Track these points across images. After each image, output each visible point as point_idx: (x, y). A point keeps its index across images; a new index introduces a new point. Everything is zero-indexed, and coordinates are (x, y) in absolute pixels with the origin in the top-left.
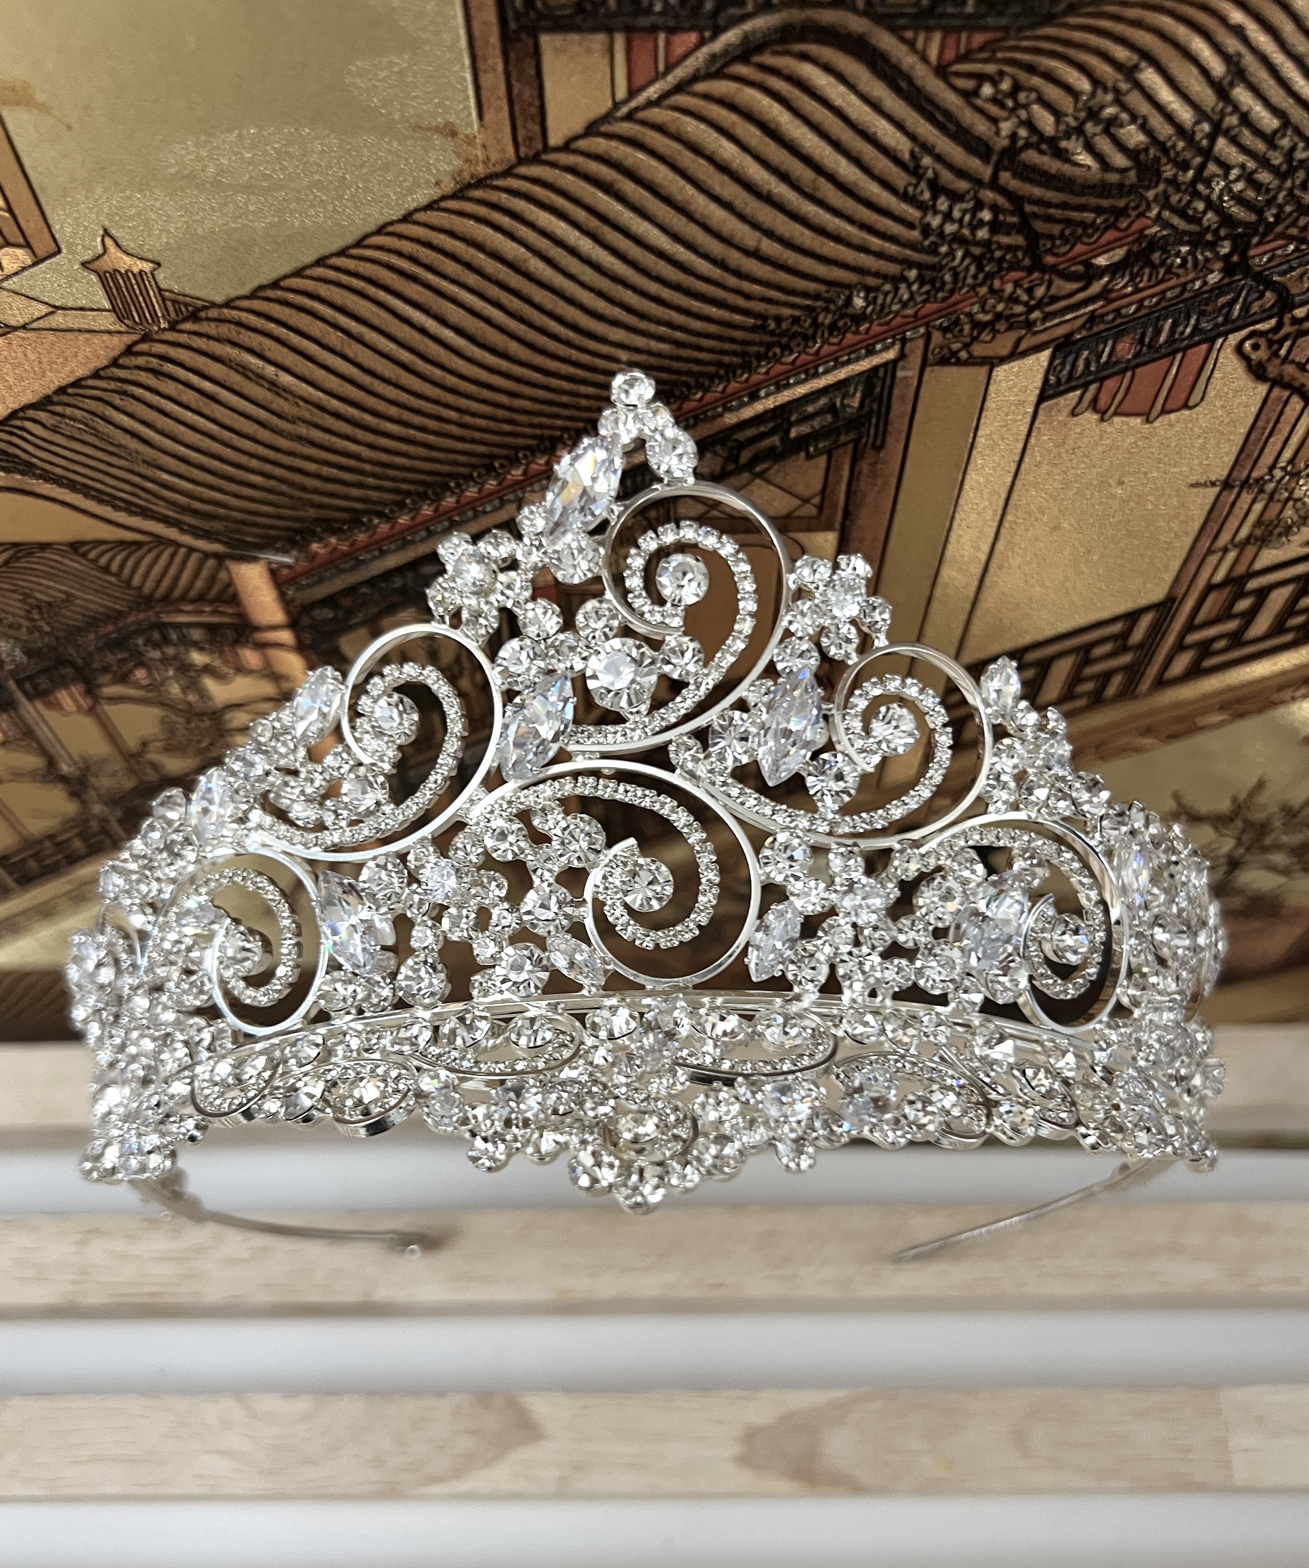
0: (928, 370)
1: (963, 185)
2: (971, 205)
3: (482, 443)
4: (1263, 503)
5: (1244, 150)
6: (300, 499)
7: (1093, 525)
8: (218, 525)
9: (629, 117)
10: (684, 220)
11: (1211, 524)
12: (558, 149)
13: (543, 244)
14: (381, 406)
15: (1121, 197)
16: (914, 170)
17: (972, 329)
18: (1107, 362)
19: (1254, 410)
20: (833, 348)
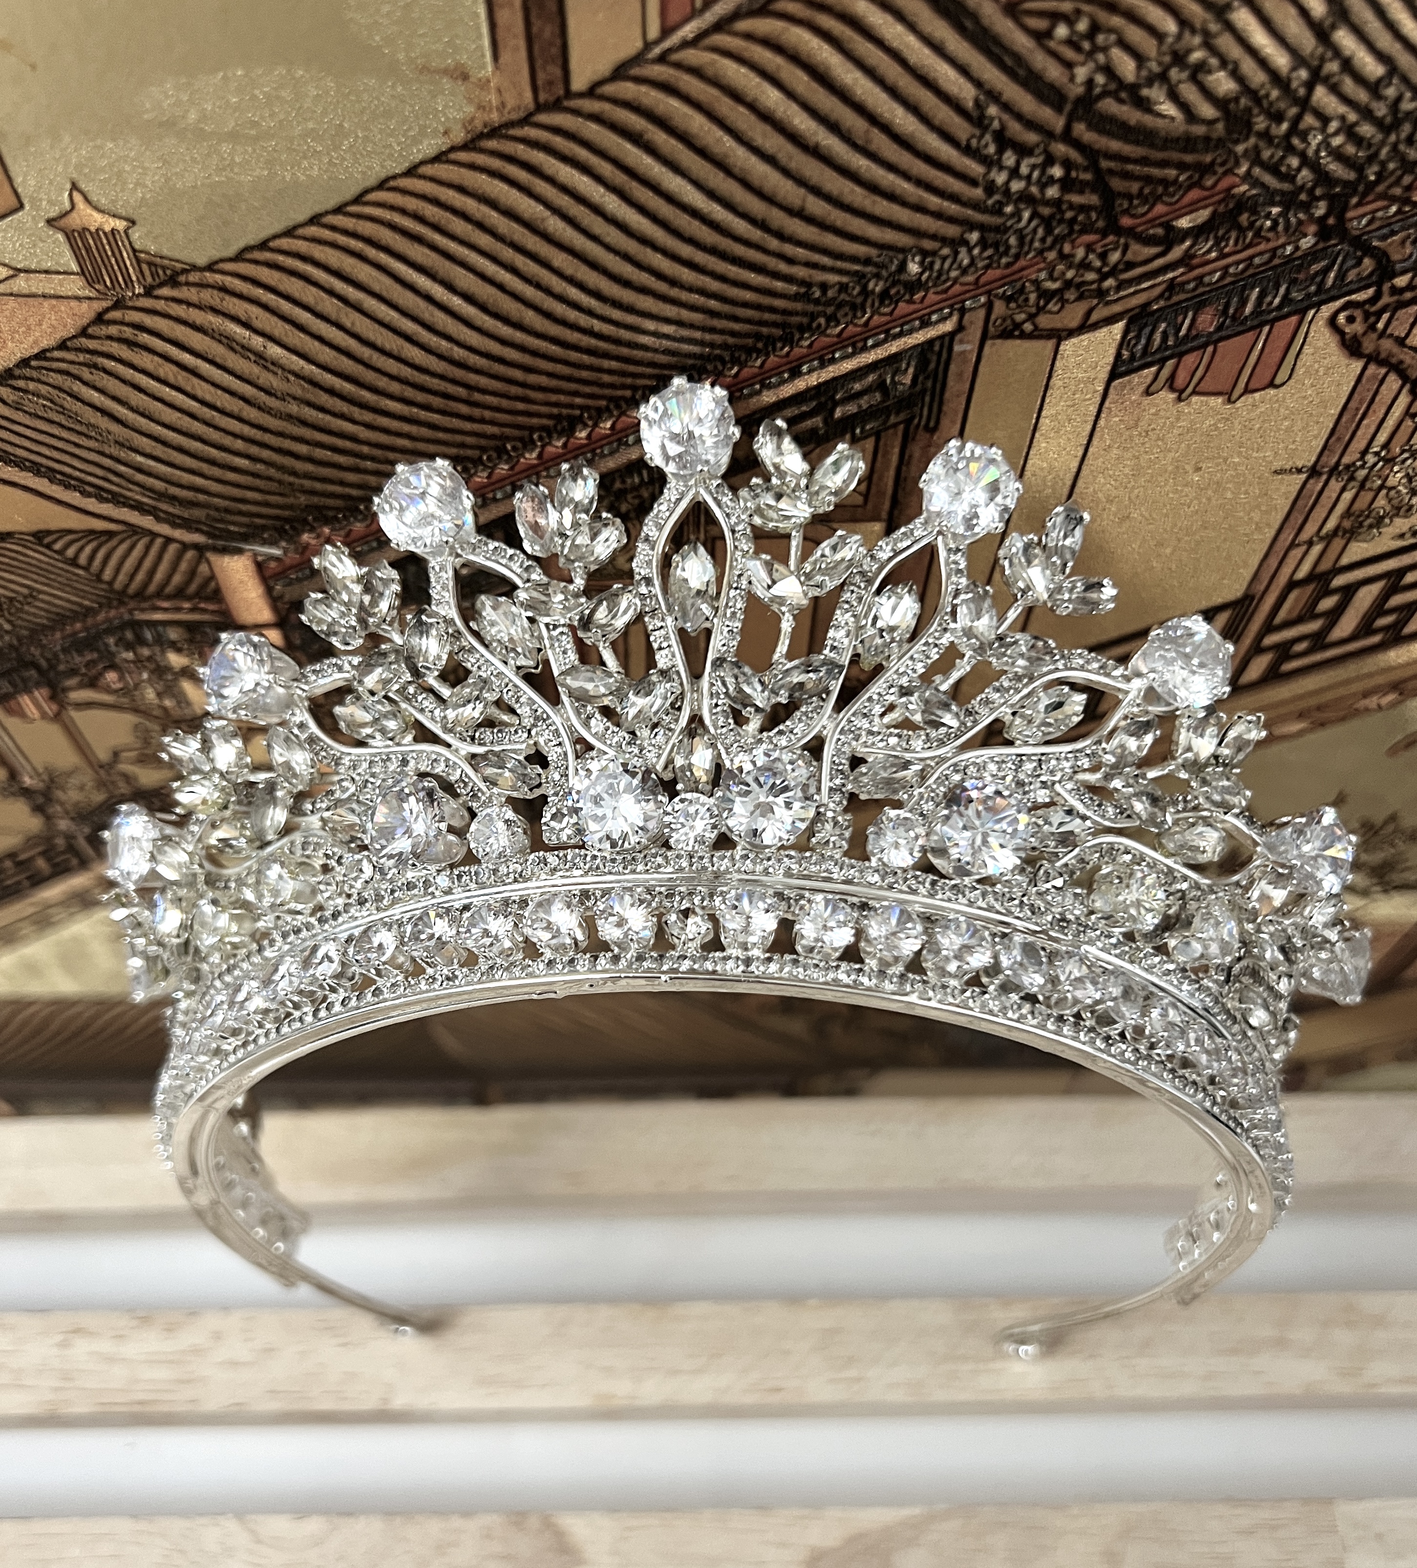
0: (989, 343)
1: (1032, 138)
2: (1039, 160)
3: (492, 423)
4: (1354, 491)
5: (1346, 100)
6: (290, 484)
7: (1167, 515)
8: (198, 513)
9: (662, 59)
10: (721, 175)
11: (1295, 514)
12: (581, 95)
13: (564, 201)
14: (382, 382)
15: (1207, 151)
16: (978, 120)
17: (1039, 298)
18: (1187, 335)
19: (1347, 389)
20: (884, 319)
